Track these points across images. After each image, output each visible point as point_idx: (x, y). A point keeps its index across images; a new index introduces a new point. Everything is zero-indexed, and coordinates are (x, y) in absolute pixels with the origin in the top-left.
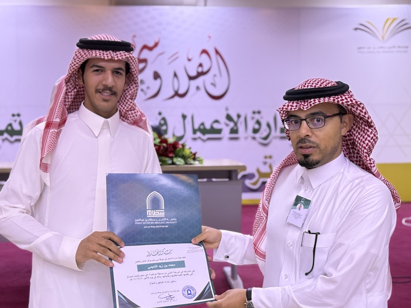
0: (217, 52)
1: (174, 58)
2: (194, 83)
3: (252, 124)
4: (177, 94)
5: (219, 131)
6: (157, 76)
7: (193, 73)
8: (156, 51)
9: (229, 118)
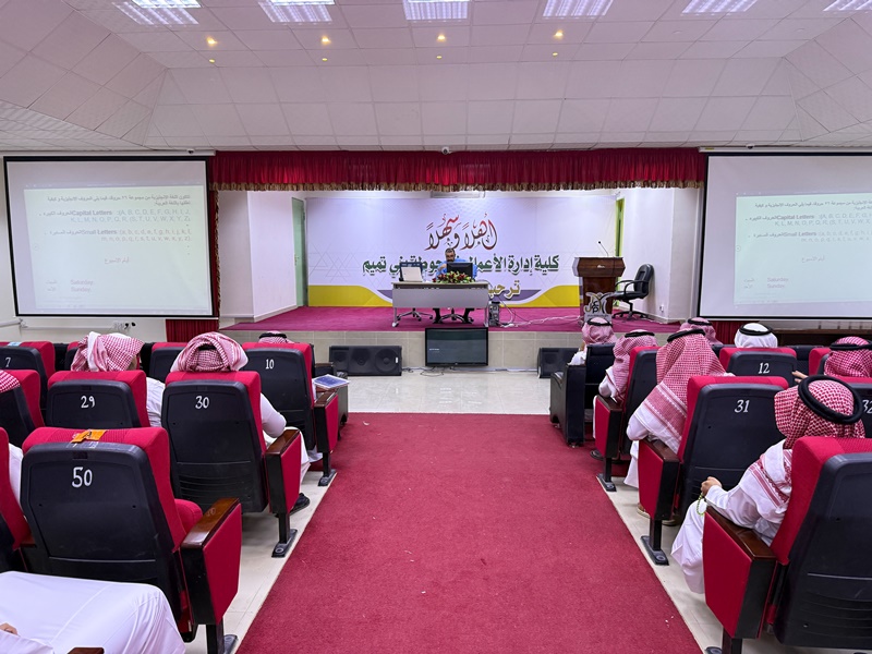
0: (490, 223)
1: (466, 226)
2: (477, 240)
3: (508, 263)
4: (467, 246)
5: (491, 267)
6: (456, 236)
7: (476, 235)
8: (457, 222)
9: (496, 259)
